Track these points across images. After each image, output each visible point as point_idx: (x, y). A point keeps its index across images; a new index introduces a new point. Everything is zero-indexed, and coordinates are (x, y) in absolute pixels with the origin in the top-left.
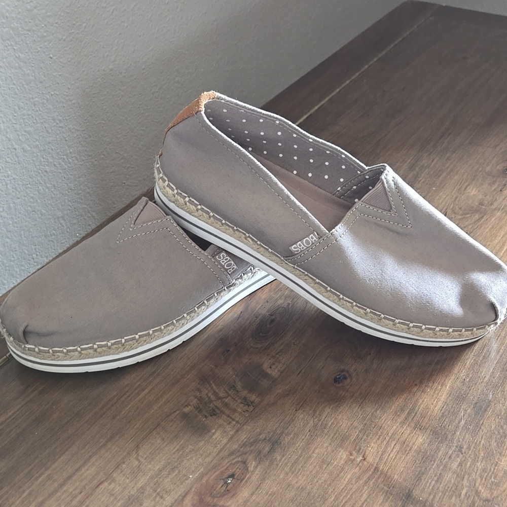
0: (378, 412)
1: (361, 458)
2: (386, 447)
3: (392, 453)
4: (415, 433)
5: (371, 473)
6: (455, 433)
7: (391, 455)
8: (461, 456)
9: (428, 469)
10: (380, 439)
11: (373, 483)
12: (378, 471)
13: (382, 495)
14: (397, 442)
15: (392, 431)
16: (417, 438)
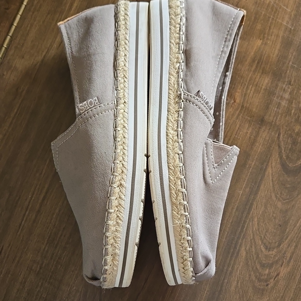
0: (239, 66)
1: (233, 101)
2: (247, 91)
3: (251, 94)
4: (263, 77)
5: (239, 110)
6: (286, 72)
7: (250, 96)
8: (291, 87)
9: (272, 101)
10: (242, 85)
11: (242, 116)
12: (243, 108)
13: (247, 123)
14: (253, 85)
15: (249, 79)
16: (264, 80)
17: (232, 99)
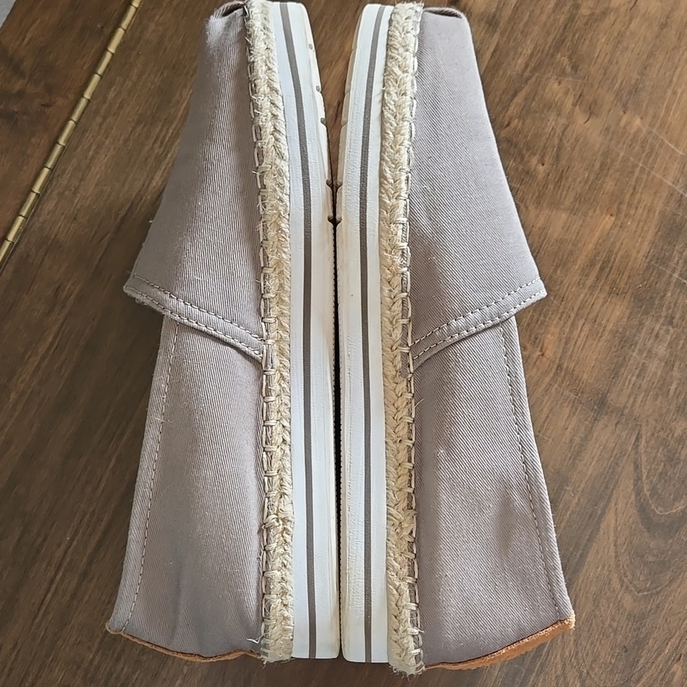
0: (559, 272)
1: (538, 353)
2: (571, 332)
3: (580, 339)
4: (610, 302)
5: (552, 375)
6: (665, 295)
7: (578, 343)
8: (672, 330)
9: (627, 359)
10: (563, 318)
11: (556, 389)
12: (561, 370)
13: (567, 407)
14: (586, 320)
15: (578, 303)
16: (613, 310)
17: (537, 347)
